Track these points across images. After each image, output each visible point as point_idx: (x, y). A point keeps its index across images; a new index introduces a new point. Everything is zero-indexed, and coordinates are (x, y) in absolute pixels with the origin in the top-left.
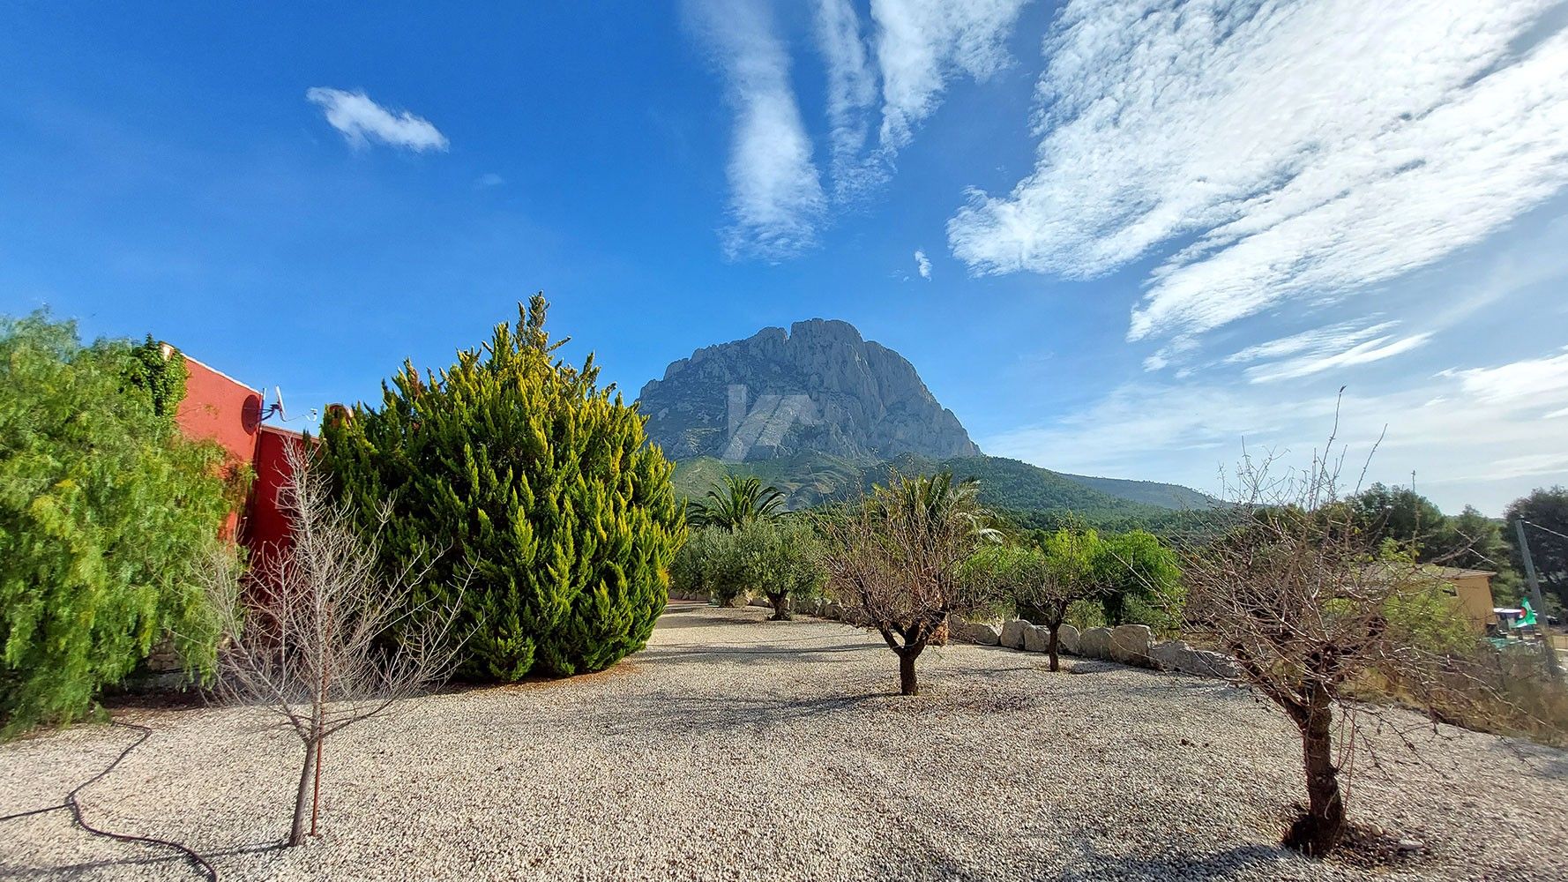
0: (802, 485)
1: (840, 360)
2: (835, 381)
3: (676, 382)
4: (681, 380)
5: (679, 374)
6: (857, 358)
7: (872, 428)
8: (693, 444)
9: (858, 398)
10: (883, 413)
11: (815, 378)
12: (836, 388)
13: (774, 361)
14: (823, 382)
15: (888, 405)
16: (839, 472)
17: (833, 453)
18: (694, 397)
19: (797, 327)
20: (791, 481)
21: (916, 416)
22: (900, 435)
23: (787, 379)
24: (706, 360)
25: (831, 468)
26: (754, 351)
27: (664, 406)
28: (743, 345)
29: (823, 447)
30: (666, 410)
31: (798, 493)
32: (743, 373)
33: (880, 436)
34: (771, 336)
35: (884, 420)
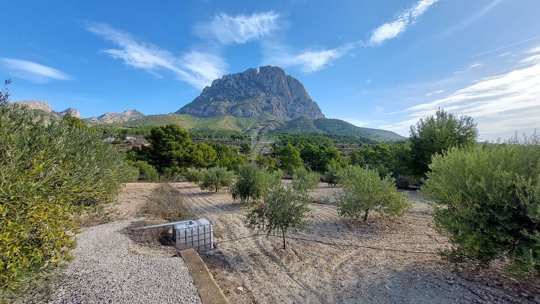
0: (264, 126)
1: (277, 82)
2: (275, 89)
3: (216, 88)
4: (218, 87)
5: (217, 85)
6: (283, 81)
7: (288, 107)
8: (223, 111)
9: (283, 96)
10: (292, 102)
11: (268, 88)
12: (276, 92)
13: (253, 81)
14: (271, 90)
15: (294, 99)
16: (277, 122)
17: (274, 116)
18: (223, 93)
19: (262, 69)
20: (260, 125)
21: (304, 104)
22: (298, 110)
23: (258, 88)
24: (227, 80)
25: (274, 121)
26: (245, 77)
27: (212, 96)
28: (241, 75)
29: (271, 113)
30: (213, 98)
31: (263, 129)
32: (241, 85)
33: (291, 110)
34: (252, 71)
35: (292, 105)
